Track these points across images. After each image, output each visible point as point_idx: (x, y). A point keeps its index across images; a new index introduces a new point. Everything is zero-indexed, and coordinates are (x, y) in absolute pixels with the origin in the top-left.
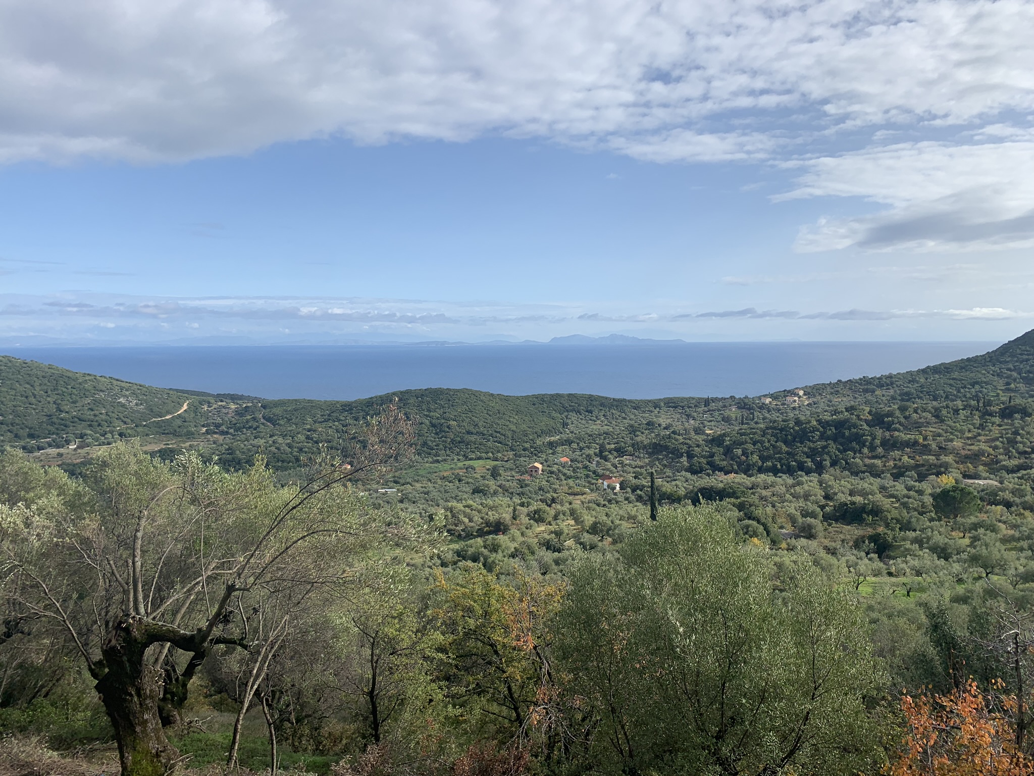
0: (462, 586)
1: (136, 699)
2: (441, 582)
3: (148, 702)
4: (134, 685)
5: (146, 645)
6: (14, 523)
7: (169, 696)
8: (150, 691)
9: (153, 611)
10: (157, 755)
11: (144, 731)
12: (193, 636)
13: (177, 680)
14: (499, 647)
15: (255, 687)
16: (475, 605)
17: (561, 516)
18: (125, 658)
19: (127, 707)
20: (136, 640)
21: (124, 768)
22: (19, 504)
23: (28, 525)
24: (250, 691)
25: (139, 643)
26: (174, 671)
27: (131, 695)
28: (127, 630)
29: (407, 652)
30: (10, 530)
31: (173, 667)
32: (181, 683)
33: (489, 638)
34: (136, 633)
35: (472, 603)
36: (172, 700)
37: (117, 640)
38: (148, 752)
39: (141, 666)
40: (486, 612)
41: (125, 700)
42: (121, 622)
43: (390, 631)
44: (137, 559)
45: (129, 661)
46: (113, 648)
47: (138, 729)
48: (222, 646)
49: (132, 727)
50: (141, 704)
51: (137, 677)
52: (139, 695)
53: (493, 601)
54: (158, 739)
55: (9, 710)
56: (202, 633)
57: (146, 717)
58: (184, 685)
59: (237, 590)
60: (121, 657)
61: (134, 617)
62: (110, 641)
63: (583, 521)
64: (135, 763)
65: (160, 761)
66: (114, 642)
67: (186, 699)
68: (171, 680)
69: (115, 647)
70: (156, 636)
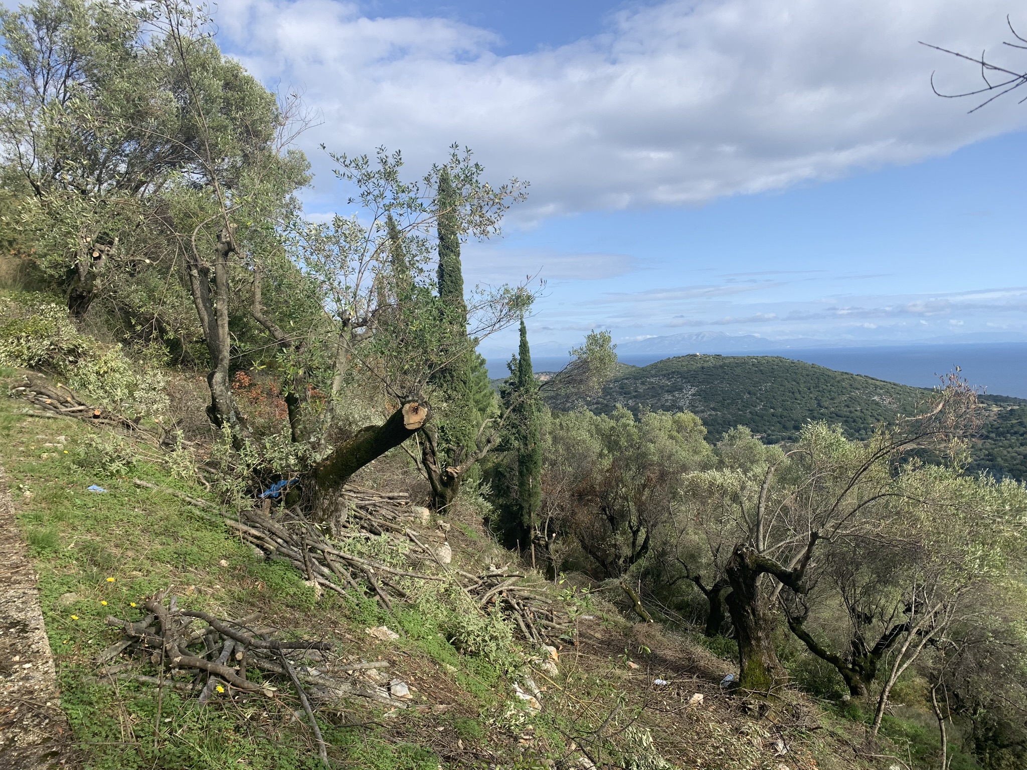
1: (751, 617)
4: (750, 605)
5: (756, 573)
7: (857, 668)
8: (764, 614)
10: (769, 669)
11: (758, 646)
12: (791, 574)
13: (865, 655)
15: (905, 666)
18: (741, 580)
19: (745, 621)
20: (748, 566)
21: (742, 671)
22: (738, 470)
25: (750, 569)
26: (863, 645)
27: (748, 613)
28: (742, 557)
30: (729, 489)
32: (869, 659)
34: (748, 561)
36: (861, 674)
37: (735, 563)
38: (760, 664)
39: (754, 590)
41: (743, 614)
42: (738, 550)
45: (744, 583)
46: (732, 569)
47: (753, 642)
49: (748, 639)
50: (755, 622)
51: (752, 599)
52: (754, 615)
54: (770, 656)
57: (760, 634)
58: (872, 663)
59: (820, 537)
60: (738, 578)
62: (730, 563)
64: (750, 669)
65: (771, 676)
66: (732, 564)
67: (874, 676)
68: (859, 654)
69: (733, 568)
70: (763, 567)
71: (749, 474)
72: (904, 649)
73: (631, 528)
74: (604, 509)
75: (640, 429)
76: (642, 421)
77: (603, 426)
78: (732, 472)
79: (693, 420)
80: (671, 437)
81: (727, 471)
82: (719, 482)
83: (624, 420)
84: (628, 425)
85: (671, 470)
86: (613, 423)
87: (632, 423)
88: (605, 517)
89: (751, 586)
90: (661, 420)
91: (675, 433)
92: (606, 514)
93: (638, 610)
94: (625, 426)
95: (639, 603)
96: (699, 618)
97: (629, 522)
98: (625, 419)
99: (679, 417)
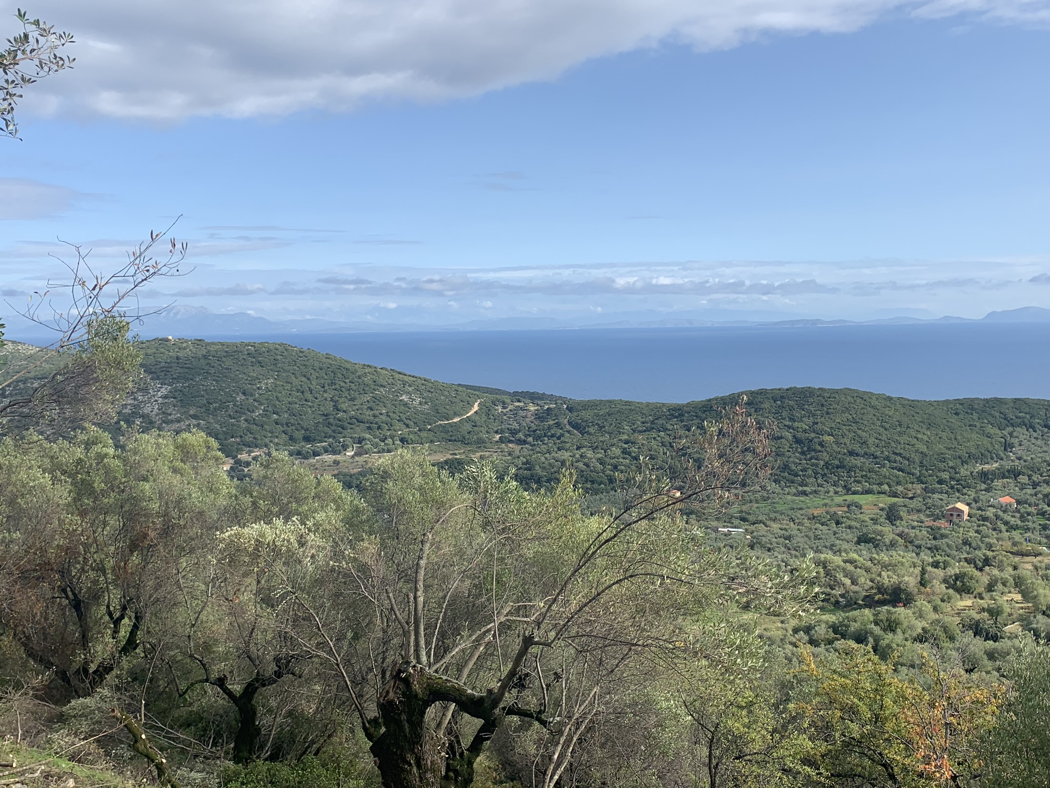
0: (841, 675)
1: (415, 770)
2: (809, 665)
3: (429, 775)
4: (414, 753)
5: (427, 704)
6: (288, 541)
7: (451, 774)
8: (432, 762)
9: (436, 662)
12: (482, 698)
13: (462, 754)
14: (896, 769)
15: (556, 777)
16: (861, 704)
17: (1000, 586)
18: (404, 717)
19: (405, 779)
20: (416, 696)
22: (294, 519)
23: (302, 544)
24: (550, 782)
25: (420, 699)
26: (459, 742)
27: (410, 765)
28: (407, 682)
29: (759, 758)
30: (284, 549)
31: (457, 737)
32: (466, 760)
33: (880, 754)
34: (416, 687)
35: (855, 700)
36: (456, 781)
37: (396, 693)
39: (421, 729)
40: (877, 717)
41: (403, 770)
42: (400, 671)
43: (737, 726)
44: (419, 593)
45: (408, 721)
46: (391, 702)
48: (516, 718)
51: (417, 743)
52: (419, 766)
53: (888, 701)
55: (278, 765)
56: (493, 697)
58: (470, 763)
59: (537, 643)
60: (400, 714)
61: (414, 666)
62: (388, 692)
63: (1036, 597)
66: (391, 695)
67: (471, 780)
68: (454, 755)
69: (393, 701)
70: (439, 694)
71: (310, 524)
72: (556, 757)
73: (110, 614)
74: (64, 591)
75: (125, 461)
76: (127, 448)
77: (64, 458)
78: (286, 522)
79: (206, 442)
80: (175, 471)
81: (278, 522)
82: (269, 538)
83: (97, 448)
84: (106, 455)
85: (182, 523)
86: (79, 452)
87: (111, 451)
88: (65, 602)
89: (417, 723)
90: (158, 445)
91: (179, 464)
92: (67, 597)
93: (141, 748)
94: (101, 457)
95: (143, 736)
96: (218, 735)
97: (108, 607)
98: (100, 446)
99: (184, 440)
